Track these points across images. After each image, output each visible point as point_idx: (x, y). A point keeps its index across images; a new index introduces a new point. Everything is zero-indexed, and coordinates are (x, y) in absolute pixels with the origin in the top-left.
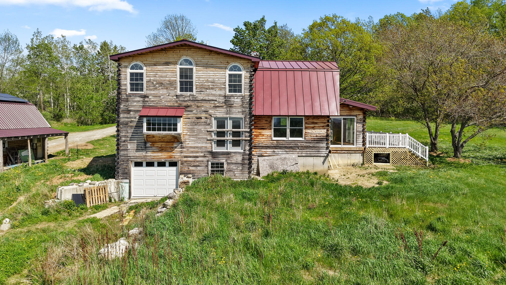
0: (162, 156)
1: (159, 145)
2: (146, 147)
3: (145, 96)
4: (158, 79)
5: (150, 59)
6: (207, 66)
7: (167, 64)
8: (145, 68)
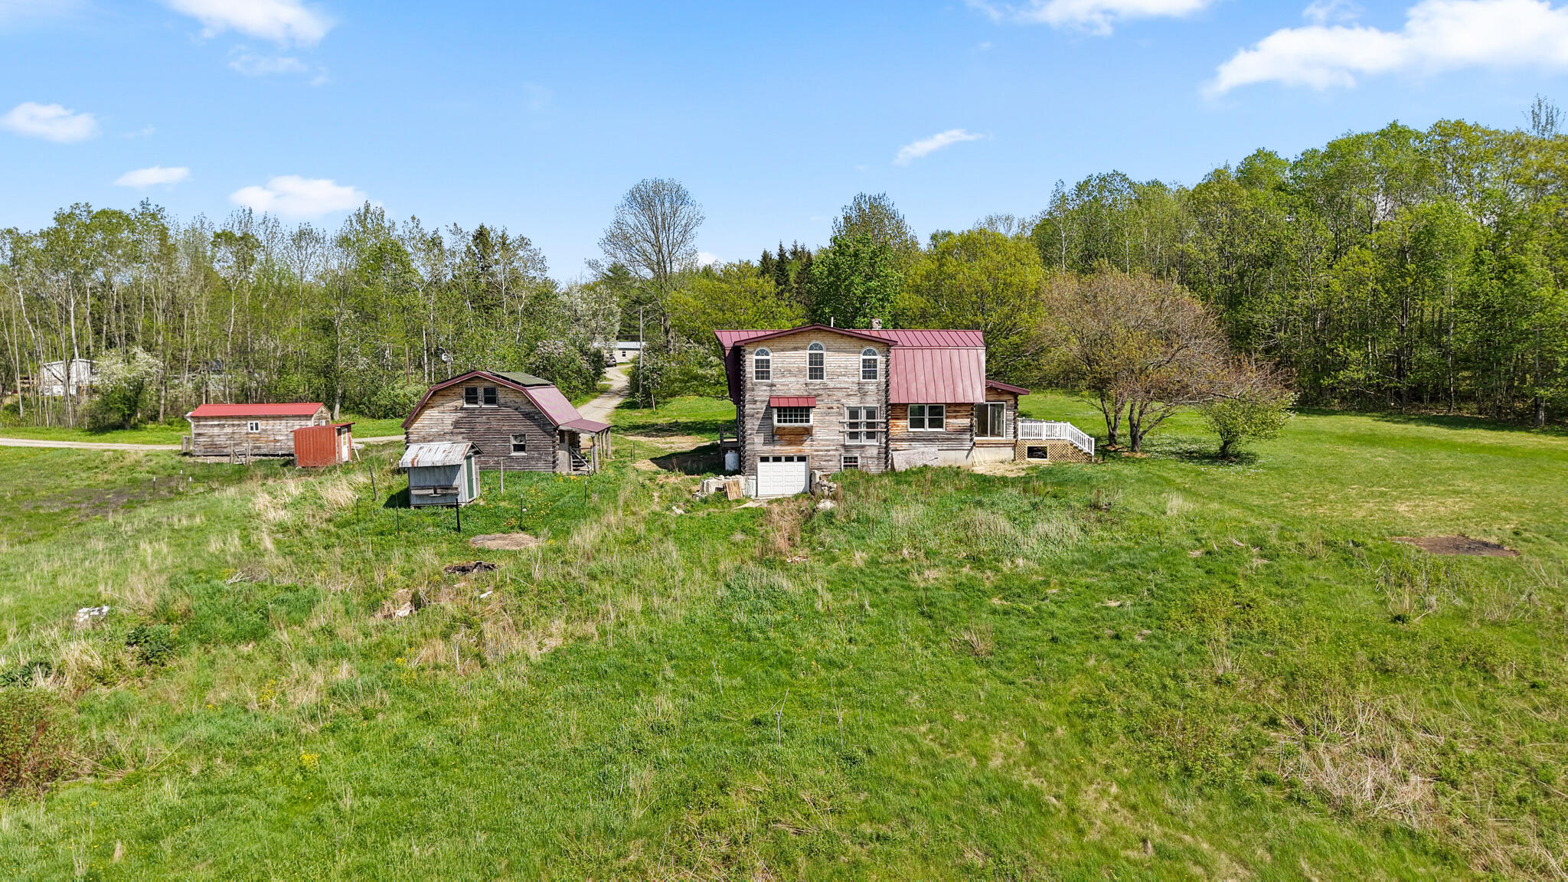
0: (791, 450)
1: (787, 437)
2: (774, 441)
3: (772, 385)
4: (786, 365)
5: (777, 344)
6: (839, 351)
7: (796, 349)
8: (771, 354)
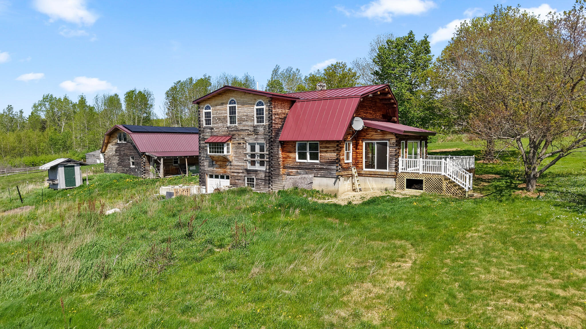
0: (220, 171)
1: (219, 163)
2: (213, 165)
3: (212, 129)
4: (218, 115)
5: (214, 102)
6: (243, 104)
7: (222, 104)
8: (211, 108)
